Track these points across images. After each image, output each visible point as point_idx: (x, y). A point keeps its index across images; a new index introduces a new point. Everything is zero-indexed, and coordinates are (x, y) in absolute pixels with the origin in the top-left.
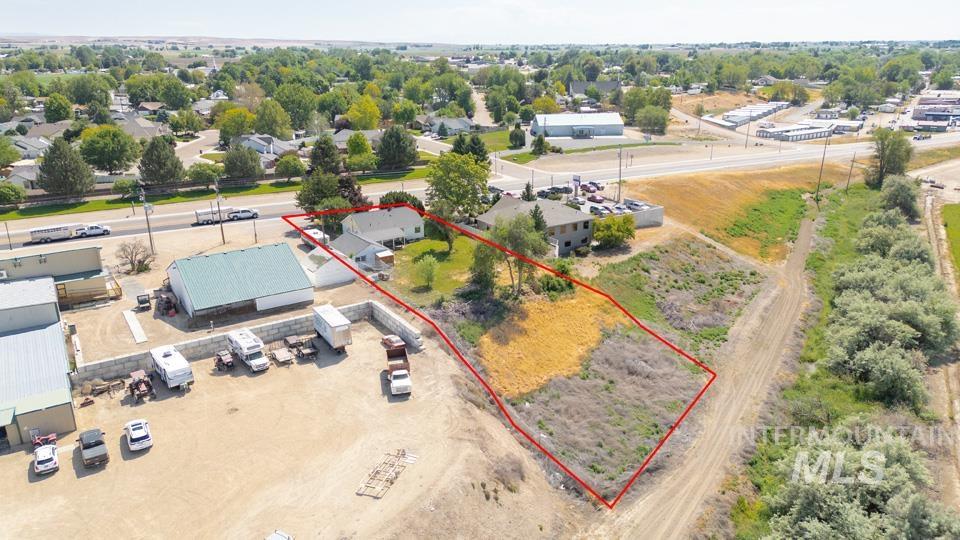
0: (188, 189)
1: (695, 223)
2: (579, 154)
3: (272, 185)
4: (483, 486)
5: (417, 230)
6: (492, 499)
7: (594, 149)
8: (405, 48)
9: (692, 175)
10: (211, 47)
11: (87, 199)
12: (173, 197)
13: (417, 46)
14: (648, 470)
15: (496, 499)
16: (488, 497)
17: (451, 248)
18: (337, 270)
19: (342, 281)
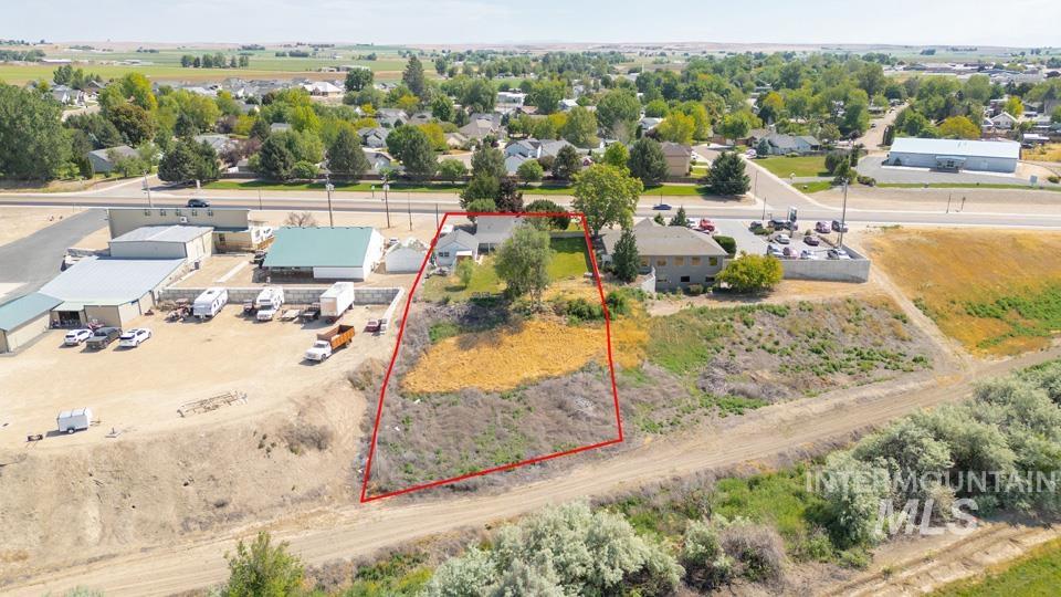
0: (440, 182)
2: (898, 189)
4: (265, 437)
6: (264, 449)
7: (926, 186)
8: (931, 52)
10: (704, 52)
11: (361, 182)
13: (954, 49)
14: (452, 487)
15: (268, 451)
16: (261, 446)
18: (406, 258)
19: (410, 269)
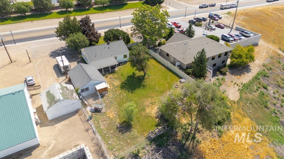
1: (274, 43)
3: (58, 13)
5: (125, 56)
9: (261, 9)
12: (7, 20)
17: (145, 74)
18: (64, 107)
19: (68, 112)
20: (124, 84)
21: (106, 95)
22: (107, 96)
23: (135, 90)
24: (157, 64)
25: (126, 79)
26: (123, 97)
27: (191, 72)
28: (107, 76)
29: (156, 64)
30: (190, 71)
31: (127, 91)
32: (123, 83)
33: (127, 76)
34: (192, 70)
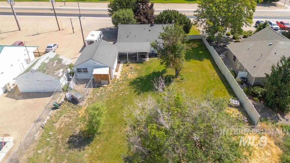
17: (177, 75)
18: (37, 81)
19: (44, 91)
20: (139, 80)
21: (104, 85)
22: (105, 87)
23: (145, 91)
24: (210, 68)
25: (148, 74)
26: (123, 95)
27: (260, 93)
28: (128, 65)
29: (208, 67)
30: (259, 90)
31: (134, 90)
32: (139, 78)
33: (152, 72)
34: (263, 90)
